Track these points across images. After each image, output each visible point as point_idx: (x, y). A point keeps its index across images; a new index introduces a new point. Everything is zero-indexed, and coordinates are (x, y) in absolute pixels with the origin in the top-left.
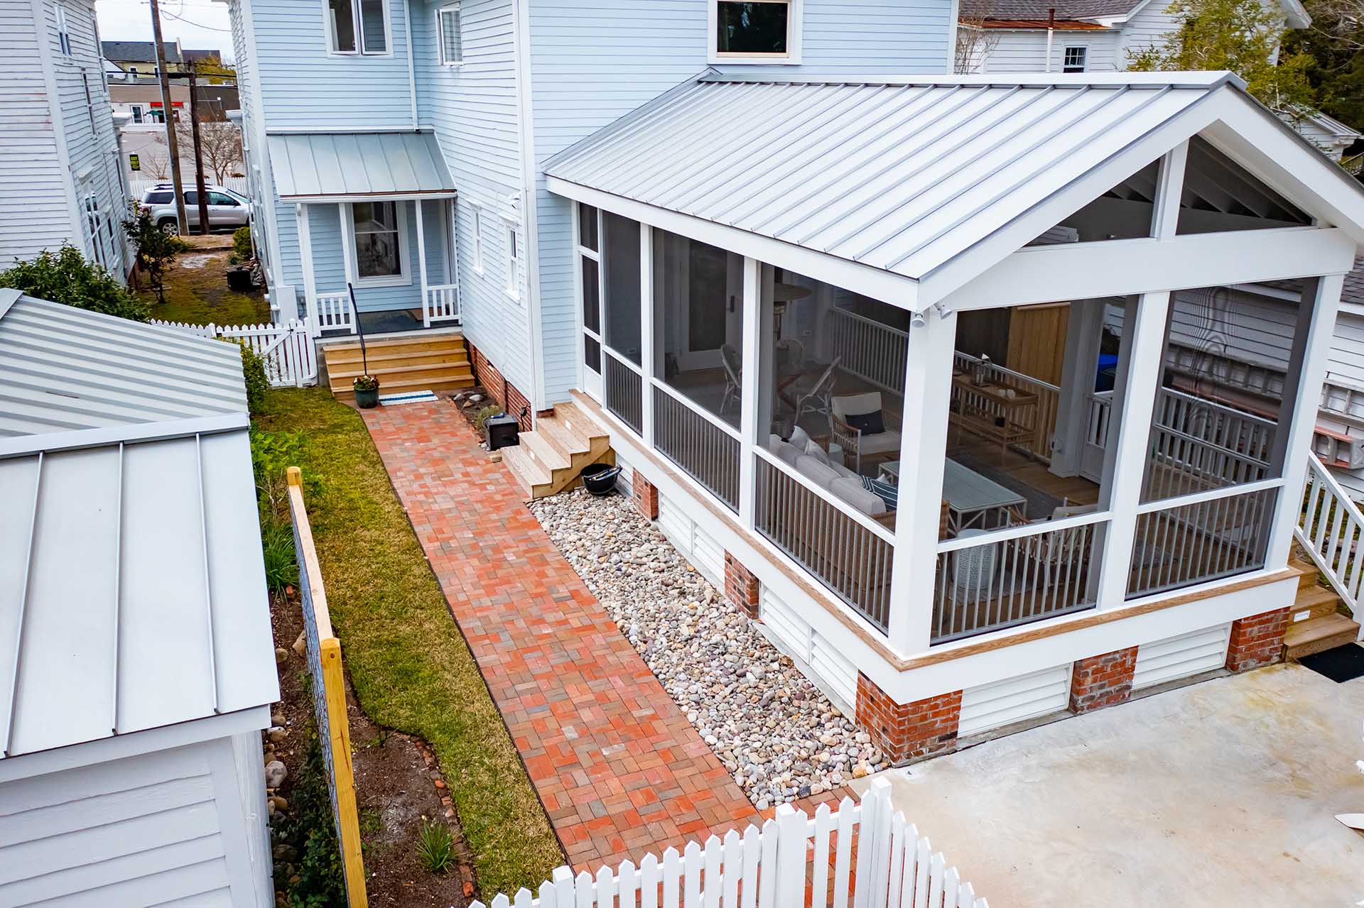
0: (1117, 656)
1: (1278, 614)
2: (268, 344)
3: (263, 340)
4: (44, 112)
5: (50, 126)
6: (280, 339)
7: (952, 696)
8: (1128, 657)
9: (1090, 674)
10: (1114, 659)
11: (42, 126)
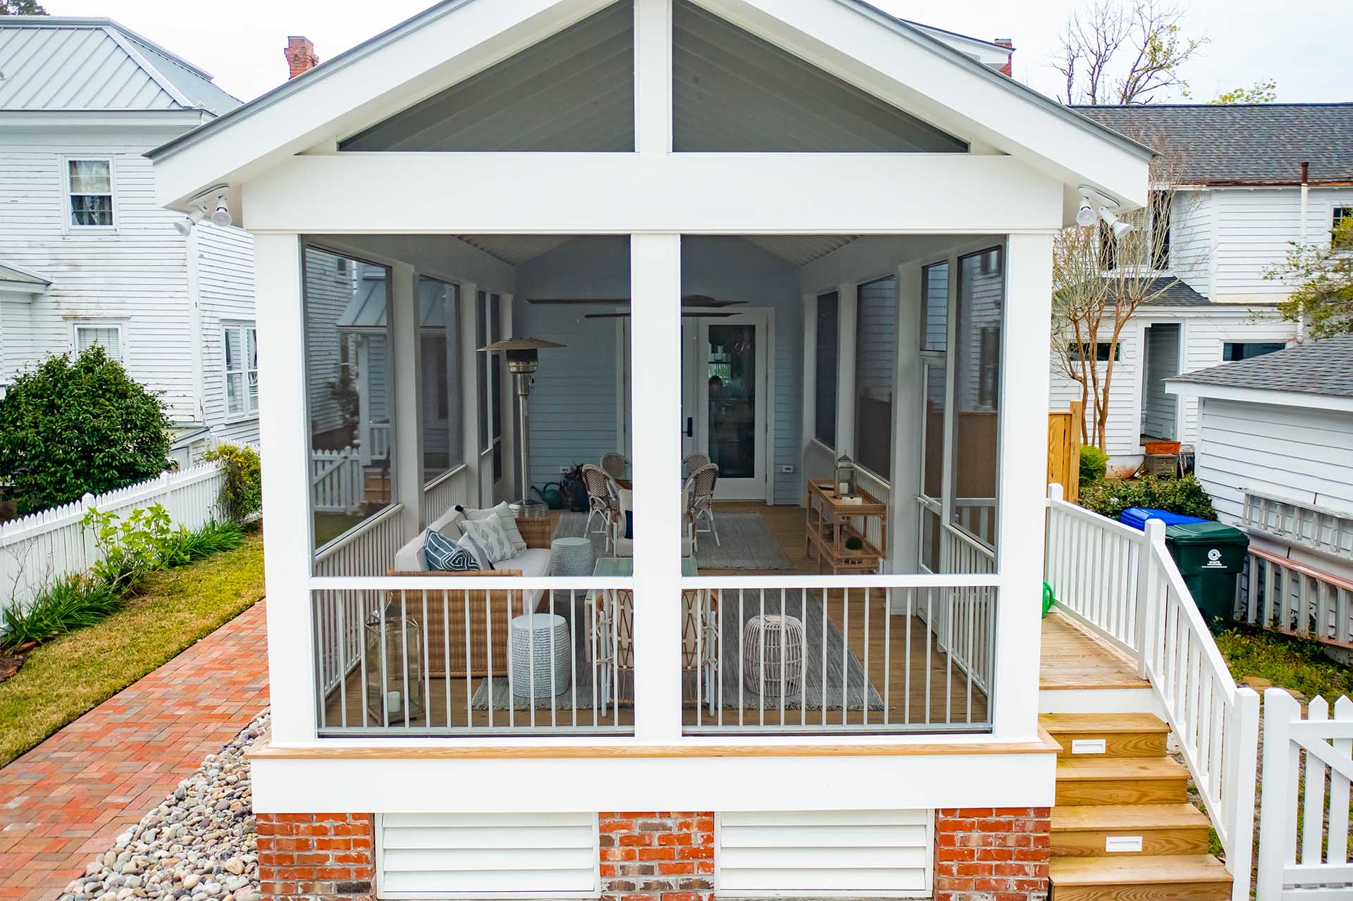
0: (669, 822)
1: (1022, 819)
2: (323, 469)
3: (320, 465)
4: (182, 256)
5: (185, 269)
6: (335, 465)
7: (350, 820)
8: (694, 830)
9: (617, 843)
10: (664, 827)
11: (179, 269)
